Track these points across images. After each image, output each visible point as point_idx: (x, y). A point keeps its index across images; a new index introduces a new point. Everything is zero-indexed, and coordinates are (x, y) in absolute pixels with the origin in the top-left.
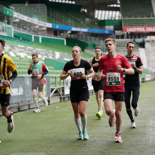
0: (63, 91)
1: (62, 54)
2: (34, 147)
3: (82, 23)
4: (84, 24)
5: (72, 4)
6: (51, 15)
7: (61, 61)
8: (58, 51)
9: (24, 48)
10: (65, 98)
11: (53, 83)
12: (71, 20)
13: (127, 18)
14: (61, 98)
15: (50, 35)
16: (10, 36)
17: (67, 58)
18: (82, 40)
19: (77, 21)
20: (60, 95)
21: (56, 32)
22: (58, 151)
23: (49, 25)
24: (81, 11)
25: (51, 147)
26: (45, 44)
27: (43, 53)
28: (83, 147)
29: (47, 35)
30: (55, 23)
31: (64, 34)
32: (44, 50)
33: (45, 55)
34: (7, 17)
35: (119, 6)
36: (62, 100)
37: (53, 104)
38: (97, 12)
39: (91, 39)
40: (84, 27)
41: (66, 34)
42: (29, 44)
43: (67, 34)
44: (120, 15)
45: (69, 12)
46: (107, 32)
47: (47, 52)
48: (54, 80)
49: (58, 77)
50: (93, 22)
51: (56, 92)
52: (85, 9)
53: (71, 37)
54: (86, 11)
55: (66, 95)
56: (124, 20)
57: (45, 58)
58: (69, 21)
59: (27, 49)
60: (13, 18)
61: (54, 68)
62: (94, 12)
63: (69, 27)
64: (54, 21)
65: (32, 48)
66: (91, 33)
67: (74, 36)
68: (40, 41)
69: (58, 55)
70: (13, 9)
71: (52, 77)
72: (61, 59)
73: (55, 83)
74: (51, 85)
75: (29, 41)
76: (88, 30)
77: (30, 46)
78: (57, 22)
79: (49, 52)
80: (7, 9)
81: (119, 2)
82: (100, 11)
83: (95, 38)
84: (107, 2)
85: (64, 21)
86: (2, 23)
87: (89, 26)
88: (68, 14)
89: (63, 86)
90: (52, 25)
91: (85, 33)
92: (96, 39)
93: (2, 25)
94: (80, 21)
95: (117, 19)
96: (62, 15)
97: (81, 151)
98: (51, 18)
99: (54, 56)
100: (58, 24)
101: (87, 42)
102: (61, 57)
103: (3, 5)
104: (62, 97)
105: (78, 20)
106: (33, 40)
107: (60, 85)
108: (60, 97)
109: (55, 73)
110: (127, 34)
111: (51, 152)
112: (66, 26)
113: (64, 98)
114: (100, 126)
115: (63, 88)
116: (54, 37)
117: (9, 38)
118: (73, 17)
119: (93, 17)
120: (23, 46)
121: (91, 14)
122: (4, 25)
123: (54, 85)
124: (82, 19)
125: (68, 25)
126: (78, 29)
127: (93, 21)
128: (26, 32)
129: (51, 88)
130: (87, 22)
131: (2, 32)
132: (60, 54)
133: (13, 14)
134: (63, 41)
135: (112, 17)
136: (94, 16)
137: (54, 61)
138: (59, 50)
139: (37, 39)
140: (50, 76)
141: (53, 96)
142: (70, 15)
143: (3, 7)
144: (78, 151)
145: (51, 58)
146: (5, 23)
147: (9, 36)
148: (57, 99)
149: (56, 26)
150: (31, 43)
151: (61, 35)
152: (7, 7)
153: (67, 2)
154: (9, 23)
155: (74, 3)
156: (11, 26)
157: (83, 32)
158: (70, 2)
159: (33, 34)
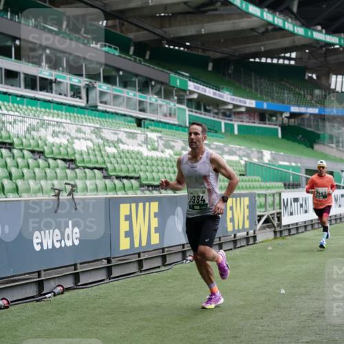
0: (279, 219)
1: (275, 154)
2: (232, 318)
3: (309, 97)
4: (312, 100)
5: (289, 66)
6: (253, 86)
7: (275, 165)
8: (267, 150)
10: (283, 232)
11: (261, 206)
12: (288, 94)
14: (275, 232)
15: (252, 121)
16: (183, 125)
17: (284, 161)
18: (309, 129)
19: (300, 94)
20: (274, 226)
21: (263, 116)
23: (252, 104)
24: (306, 77)
25: (262, 318)
26: (245, 137)
27: (241, 153)
29: (247, 120)
30: (261, 99)
31: (277, 119)
32: (243, 147)
33: (245, 156)
34: (176, 91)
36: (278, 235)
37: (262, 242)
38: (333, 78)
40: (312, 106)
41: (280, 119)
42: (217, 136)
43: (283, 119)
45: (285, 80)
47: (249, 151)
48: (262, 200)
49: (270, 195)
51: (267, 221)
52: (312, 74)
53: (290, 124)
54: (314, 77)
55: (284, 226)
58: (286, 95)
59: (212, 146)
60: (188, 93)
61: (262, 178)
62: (328, 78)
63: (286, 105)
64: (259, 96)
65: (221, 144)
67: (294, 122)
68: (236, 132)
69: (267, 155)
70: (186, 77)
71: (259, 195)
72: (274, 163)
73: (264, 206)
74: (257, 210)
75: (216, 132)
76: (319, 111)
77: (218, 141)
78: (265, 98)
79: (252, 151)
80: (177, 76)
82: (340, 77)
85: (276, 95)
86: (168, 101)
87: (320, 104)
88: (284, 83)
89: (278, 211)
90: (256, 103)
91: (314, 115)
93: (168, 105)
94: (304, 95)
96: (272, 85)
97: (314, 324)
98: (253, 91)
99: (261, 158)
100: (266, 101)
101: (318, 132)
102: (274, 158)
103: (169, 70)
104: (278, 229)
105: (302, 92)
106: (223, 130)
107: (274, 210)
108: (273, 229)
109: (264, 188)
111: (262, 326)
112: (281, 104)
113: (281, 232)
115: (280, 213)
116: (260, 123)
117: (180, 128)
118: (292, 87)
119: (327, 88)
121: (323, 82)
122: (172, 104)
123: (264, 210)
124: (309, 91)
125: (284, 103)
126: (302, 110)
127: (327, 94)
128: (210, 116)
129: (258, 213)
130: (317, 97)
131: (169, 118)
132: (271, 154)
133: (187, 85)
134: (277, 129)
136: (330, 85)
137: (262, 166)
138: (270, 146)
139: (230, 128)
140: (255, 194)
141: (262, 228)
142: (289, 85)
143: (169, 74)
145: (255, 160)
146: (173, 101)
147: (180, 123)
148: (269, 234)
149: (263, 106)
150: (221, 136)
151: (272, 121)
152: (176, 73)
153: (281, 61)
154: (180, 101)
155: (293, 62)
156: (184, 107)
157: (311, 114)
158: (287, 62)
159: (222, 119)
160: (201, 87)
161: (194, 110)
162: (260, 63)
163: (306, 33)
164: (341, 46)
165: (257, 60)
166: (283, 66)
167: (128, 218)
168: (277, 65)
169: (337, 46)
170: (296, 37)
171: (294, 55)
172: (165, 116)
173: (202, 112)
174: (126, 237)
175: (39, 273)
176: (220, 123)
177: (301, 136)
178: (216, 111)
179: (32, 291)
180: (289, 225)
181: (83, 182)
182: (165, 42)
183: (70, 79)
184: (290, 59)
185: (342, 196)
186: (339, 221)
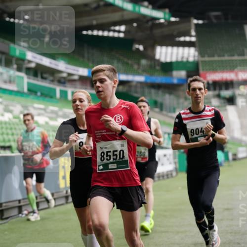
3: (136, 67)
4: (139, 68)
5: (119, 39)
6: (86, 55)
9: (44, 110)
12: (118, 63)
13: (206, 59)
15: (85, 87)
19: (127, 64)
23: (84, 72)
24: (134, 49)
34: (16, 60)
35: (193, 39)
38: (158, 49)
39: (150, 93)
40: (139, 74)
42: (52, 102)
44: (197, 54)
45: (115, 50)
46: (175, 81)
52: (139, 44)
54: (141, 48)
56: (202, 62)
59: (48, 111)
60: (26, 62)
62: (153, 49)
64: (91, 65)
65: (56, 109)
66: (150, 83)
67: (123, 89)
68: (70, 97)
75: (51, 97)
76: (146, 79)
77: (53, 106)
80: (16, 46)
81: (193, 33)
82: (164, 48)
83: (156, 91)
84: (175, 33)
86: (8, 69)
88: (113, 53)
90: (88, 72)
91: (141, 83)
92: (158, 93)
93: (8, 73)
94: (132, 64)
95: (191, 59)
98: (86, 60)
106: (58, 96)
110: (208, 83)
114: (167, 232)
116: (92, 90)
117: (19, 94)
119: (152, 58)
120: (42, 106)
121: (149, 52)
122: (12, 72)
126: (130, 78)
127: (153, 64)
128: (46, 83)
130: (143, 66)
133: (25, 55)
135: (183, 58)
136: (154, 55)
139: (64, 94)
142: (117, 56)
143: (9, 45)
146: (13, 69)
147: (20, 90)
150: (56, 101)
153: (111, 34)
154: (19, 69)
155: (122, 35)
156: (22, 74)
157: (137, 82)
158: (116, 35)
159: (58, 85)
160: (39, 57)
161: (32, 77)
162: (92, 36)
163: (134, 8)
164: (166, 20)
165: (90, 33)
166: (113, 38)
168: (108, 38)
169: (162, 21)
170: (125, 13)
171: (123, 28)
172: (5, 82)
173: (39, 78)
176: (55, 90)
178: (51, 78)
182: (5, 15)
184: (119, 32)
185: (165, 156)
186: (161, 178)
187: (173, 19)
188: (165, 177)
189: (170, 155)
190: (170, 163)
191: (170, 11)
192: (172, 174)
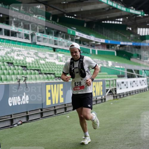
0: (116, 91)
1: (114, 63)
2: (95, 134)
3: (128, 38)
4: (129, 39)
5: (120, 24)
6: (104, 33)
7: (113, 68)
8: (111, 61)
11: (107, 85)
12: (119, 36)
14: (114, 97)
15: (104, 48)
17: (117, 65)
18: (128, 52)
19: (124, 37)
20: (113, 94)
21: (108, 46)
22: (114, 137)
23: (103, 41)
24: (127, 29)
25: (108, 134)
26: (100, 55)
27: (99, 62)
28: (133, 133)
29: (101, 48)
30: (107, 39)
31: (114, 47)
32: (99, 60)
33: (100, 64)
34: (70, 36)
36: (115, 98)
37: (108, 101)
38: (139, 29)
39: (135, 50)
40: (130, 42)
41: (116, 47)
42: (88, 55)
43: (117, 48)
45: (118, 30)
47: (102, 62)
48: (108, 83)
49: (111, 80)
50: (136, 38)
51: (110, 92)
52: (129, 27)
53: (120, 49)
54: (130, 29)
55: (118, 94)
57: (101, 66)
58: (118, 37)
60: (75, 36)
61: (108, 73)
62: (136, 29)
63: (118, 41)
64: (106, 37)
66: (135, 46)
67: (122, 49)
68: (97, 53)
69: (110, 63)
70: (75, 30)
71: (107, 81)
72: (113, 67)
73: (109, 85)
74: (106, 87)
75: (88, 53)
76: (133, 44)
78: (109, 38)
79: (104, 62)
80: (71, 29)
82: (141, 29)
83: (138, 49)
84: (146, 22)
85: (114, 37)
86: (67, 40)
87: (133, 41)
88: (117, 32)
89: (115, 87)
90: (105, 41)
91: (131, 46)
92: (139, 51)
93: (67, 42)
96: (112, 33)
98: (104, 35)
99: (107, 65)
100: (110, 40)
101: (132, 53)
102: (113, 64)
104: (115, 95)
105: (125, 36)
106: (91, 52)
107: (113, 87)
109: (109, 77)
111: (108, 138)
112: (116, 41)
113: (116, 97)
115: (116, 88)
116: (107, 49)
118: (121, 34)
119: (136, 34)
121: (134, 31)
122: (69, 42)
123: (109, 87)
124: (128, 35)
126: (125, 43)
127: (136, 36)
128: (85, 46)
129: (106, 89)
130: (132, 38)
131: (67, 48)
132: (112, 63)
133: (75, 33)
134: (114, 52)
136: (137, 32)
137: (108, 68)
138: (111, 59)
139: (94, 52)
140: (105, 80)
141: (108, 95)
142: (119, 33)
143: (67, 28)
144: (129, 137)
145: (105, 66)
146: (69, 40)
148: (111, 98)
149: (108, 42)
150: (90, 55)
151: (112, 48)
152: (70, 28)
153: (116, 22)
154: (72, 40)
155: (121, 23)
157: (129, 45)
158: (118, 23)
159: (91, 48)
160: (81, 34)
162: (107, 23)
163: (127, 10)
164: (142, 15)
165: (106, 22)
166: (117, 24)
167: (50, 91)
168: (114, 24)
169: (140, 16)
170: (122, 12)
171: (121, 20)
172: (66, 46)
173: (82, 44)
174: (49, 99)
175: (11, 116)
176: (90, 49)
177: (125, 55)
178: (88, 44)
179: (8, 123)
180: (120, 94)
181: (30, 76)
182: (65, 15)
183: (24, 31)
184: (120, 21)
185: (143, 81)
186: (141, 91)
187: (145, 15)
188: (143, 91)
189: (145, 80)
190: (146, 84)
191: (144, 11)
192: (146, 89)
